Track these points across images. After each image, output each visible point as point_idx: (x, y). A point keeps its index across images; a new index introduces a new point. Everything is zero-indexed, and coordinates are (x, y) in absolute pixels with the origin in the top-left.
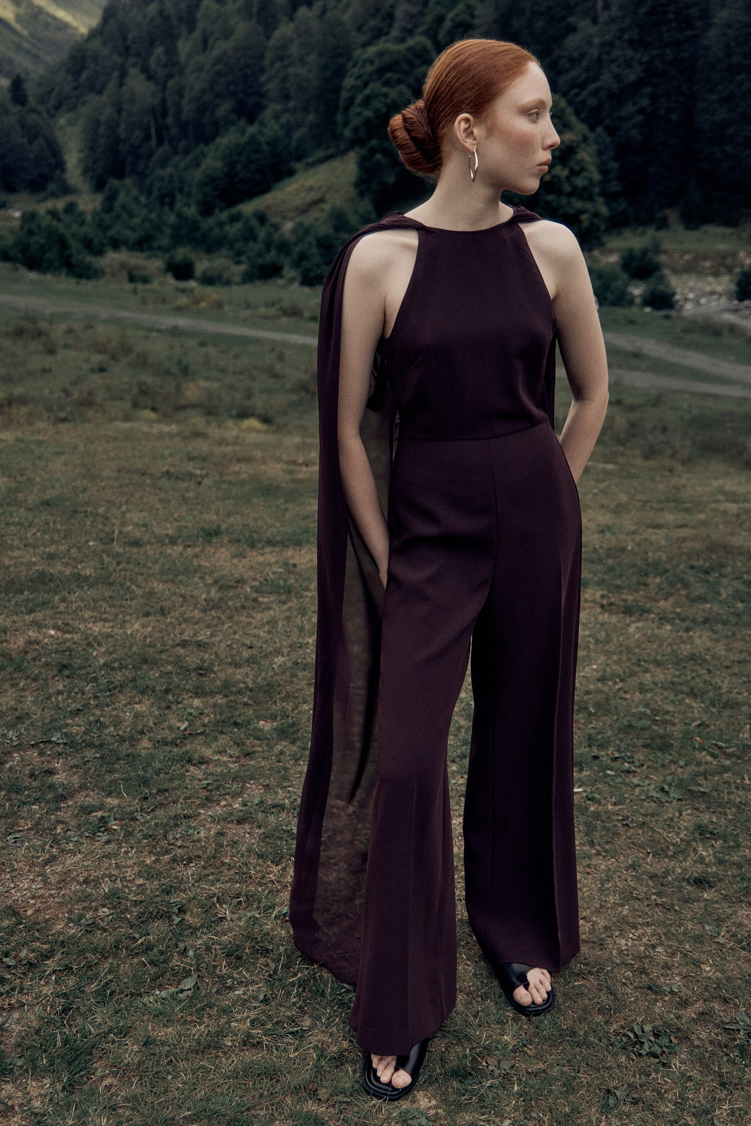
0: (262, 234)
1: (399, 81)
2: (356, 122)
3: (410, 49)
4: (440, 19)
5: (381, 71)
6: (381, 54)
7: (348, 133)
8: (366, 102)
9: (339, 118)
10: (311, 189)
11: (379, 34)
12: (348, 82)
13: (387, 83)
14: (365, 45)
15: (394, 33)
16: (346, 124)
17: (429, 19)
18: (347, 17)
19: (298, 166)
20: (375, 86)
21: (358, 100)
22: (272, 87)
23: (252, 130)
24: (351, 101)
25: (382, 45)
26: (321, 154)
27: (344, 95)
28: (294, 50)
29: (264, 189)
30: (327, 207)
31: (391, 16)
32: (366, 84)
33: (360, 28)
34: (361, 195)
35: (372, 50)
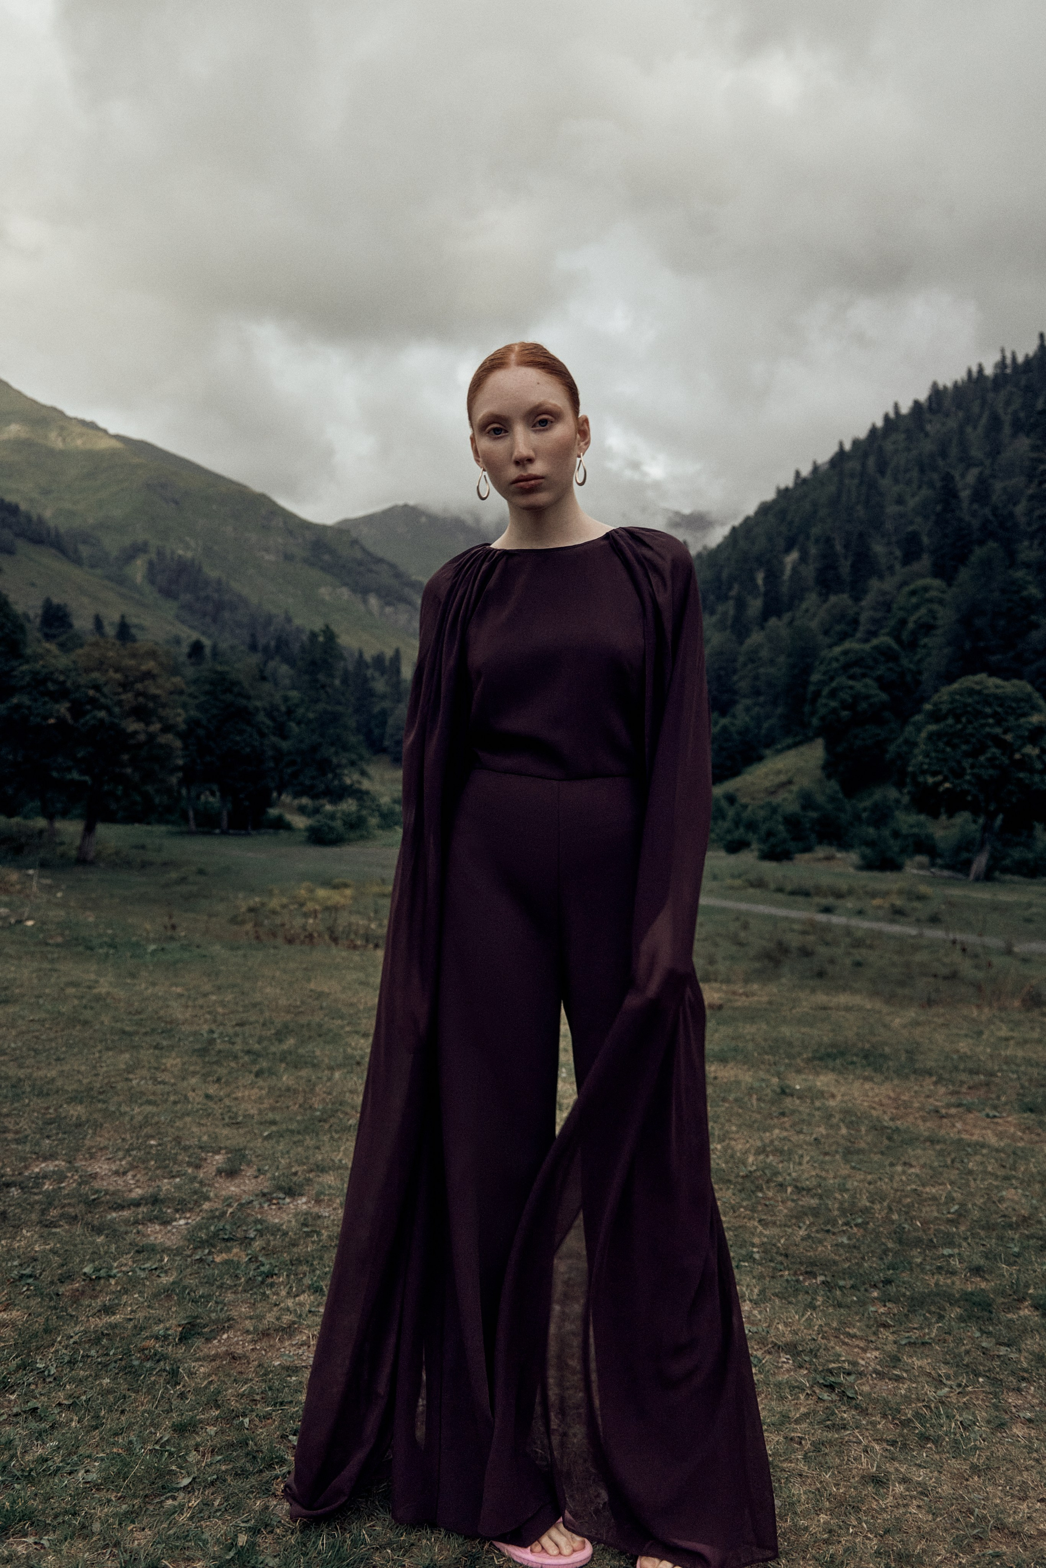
0: (731, 813)
1: (864, 675)
2: (822, 711)
3: (875, 648)
4: (903, 622)
5: (846, 667)
6: (845, 653)
7: (815, 721)
8: (833, 694)
9: (807, 709)
10: (779, 772)
11: (843, 637)
12: (815, 677)
13: (852, 677)
14: (830, 646)
15: (859, 635)
16: (813, 713)
17: (892, 623)
18: (814, 624)
19: (768, 752)
20: (842, 680)
21: (825, 691)
22: (743, 685)
23: (724, 721)
24: (817, 694)
25: (847, 645)
26: (789, 741)
27: (812, 688)
28: (764, 653)
29: (735, 772)
30: (795, 788)
31: (855, 622)
32: (832, 679)
33: (826, 633)
34: (829, 777)
35: (837, 650)
